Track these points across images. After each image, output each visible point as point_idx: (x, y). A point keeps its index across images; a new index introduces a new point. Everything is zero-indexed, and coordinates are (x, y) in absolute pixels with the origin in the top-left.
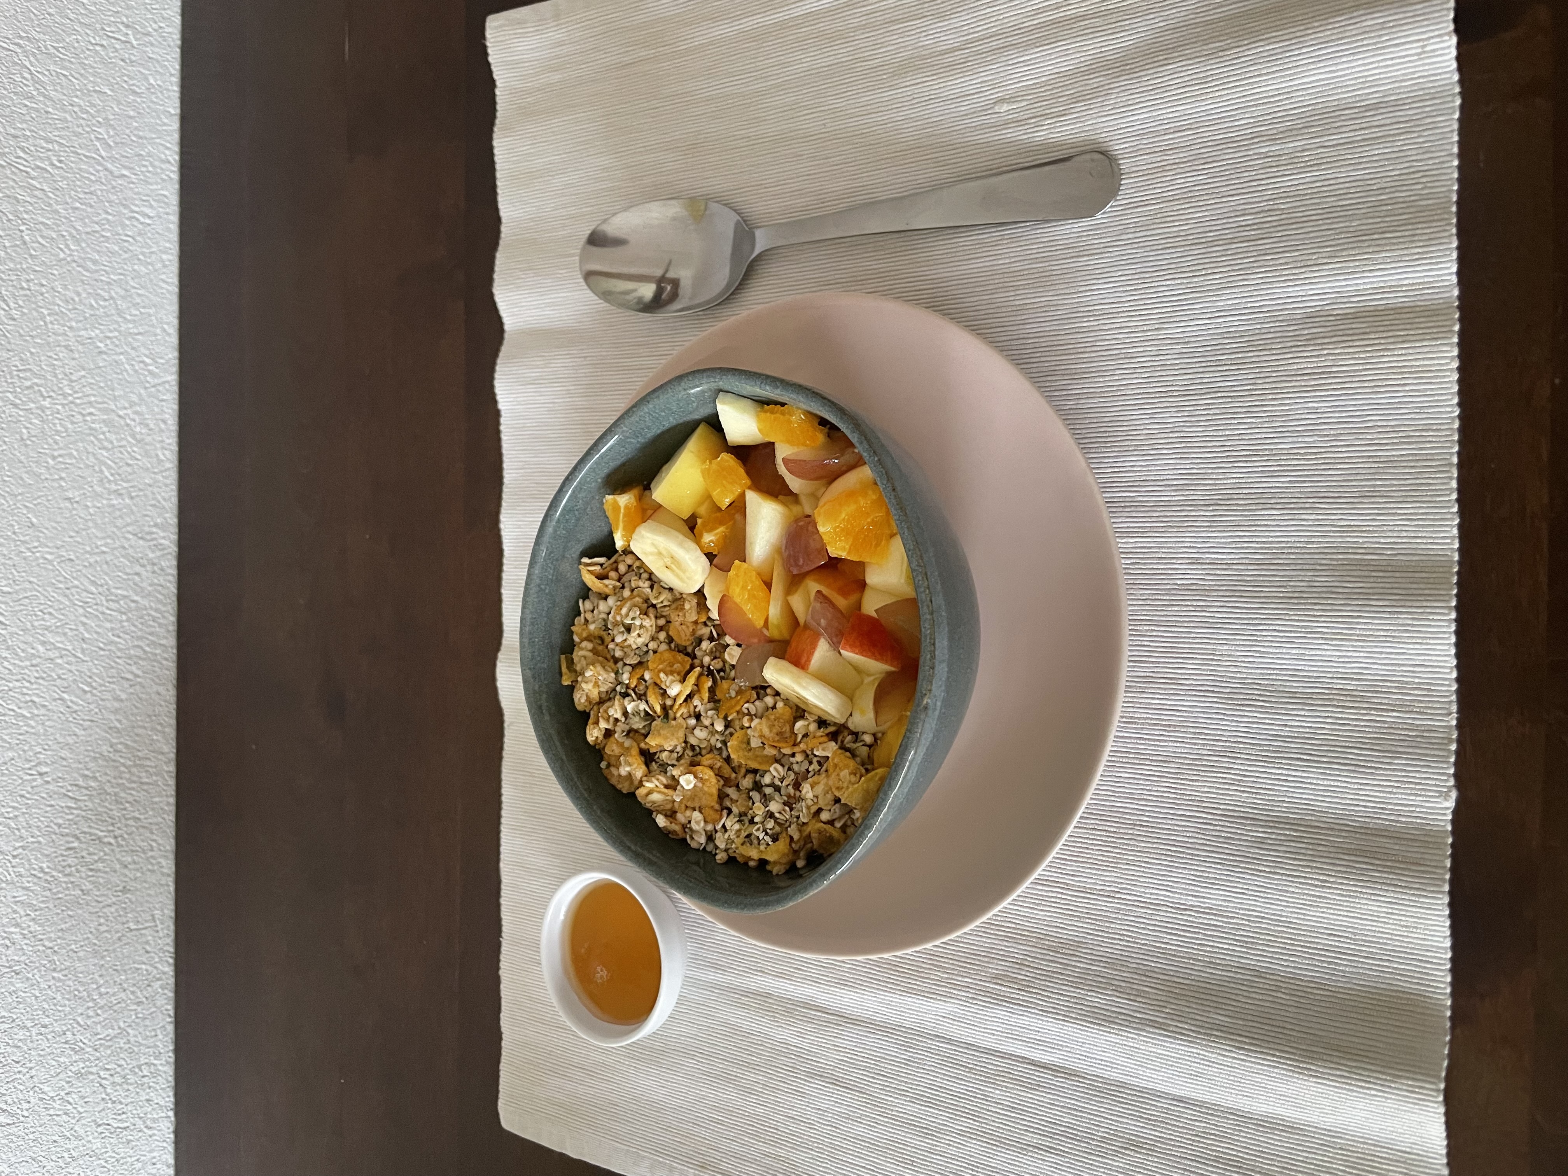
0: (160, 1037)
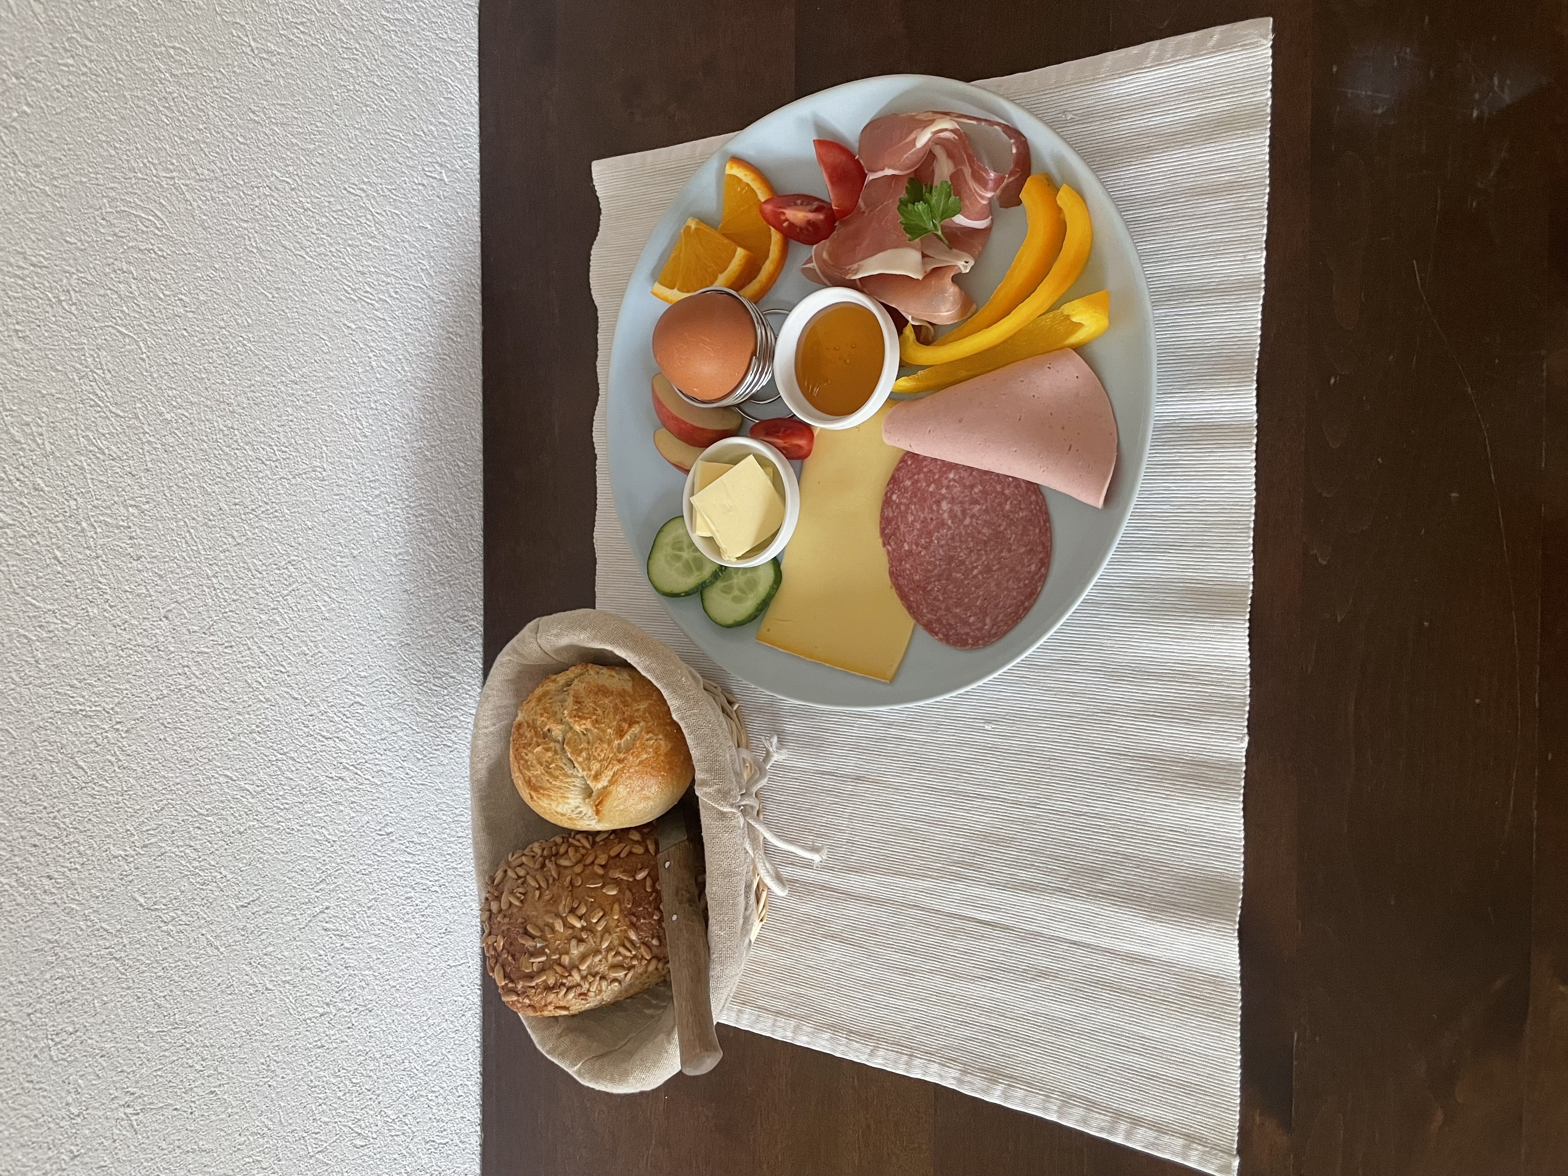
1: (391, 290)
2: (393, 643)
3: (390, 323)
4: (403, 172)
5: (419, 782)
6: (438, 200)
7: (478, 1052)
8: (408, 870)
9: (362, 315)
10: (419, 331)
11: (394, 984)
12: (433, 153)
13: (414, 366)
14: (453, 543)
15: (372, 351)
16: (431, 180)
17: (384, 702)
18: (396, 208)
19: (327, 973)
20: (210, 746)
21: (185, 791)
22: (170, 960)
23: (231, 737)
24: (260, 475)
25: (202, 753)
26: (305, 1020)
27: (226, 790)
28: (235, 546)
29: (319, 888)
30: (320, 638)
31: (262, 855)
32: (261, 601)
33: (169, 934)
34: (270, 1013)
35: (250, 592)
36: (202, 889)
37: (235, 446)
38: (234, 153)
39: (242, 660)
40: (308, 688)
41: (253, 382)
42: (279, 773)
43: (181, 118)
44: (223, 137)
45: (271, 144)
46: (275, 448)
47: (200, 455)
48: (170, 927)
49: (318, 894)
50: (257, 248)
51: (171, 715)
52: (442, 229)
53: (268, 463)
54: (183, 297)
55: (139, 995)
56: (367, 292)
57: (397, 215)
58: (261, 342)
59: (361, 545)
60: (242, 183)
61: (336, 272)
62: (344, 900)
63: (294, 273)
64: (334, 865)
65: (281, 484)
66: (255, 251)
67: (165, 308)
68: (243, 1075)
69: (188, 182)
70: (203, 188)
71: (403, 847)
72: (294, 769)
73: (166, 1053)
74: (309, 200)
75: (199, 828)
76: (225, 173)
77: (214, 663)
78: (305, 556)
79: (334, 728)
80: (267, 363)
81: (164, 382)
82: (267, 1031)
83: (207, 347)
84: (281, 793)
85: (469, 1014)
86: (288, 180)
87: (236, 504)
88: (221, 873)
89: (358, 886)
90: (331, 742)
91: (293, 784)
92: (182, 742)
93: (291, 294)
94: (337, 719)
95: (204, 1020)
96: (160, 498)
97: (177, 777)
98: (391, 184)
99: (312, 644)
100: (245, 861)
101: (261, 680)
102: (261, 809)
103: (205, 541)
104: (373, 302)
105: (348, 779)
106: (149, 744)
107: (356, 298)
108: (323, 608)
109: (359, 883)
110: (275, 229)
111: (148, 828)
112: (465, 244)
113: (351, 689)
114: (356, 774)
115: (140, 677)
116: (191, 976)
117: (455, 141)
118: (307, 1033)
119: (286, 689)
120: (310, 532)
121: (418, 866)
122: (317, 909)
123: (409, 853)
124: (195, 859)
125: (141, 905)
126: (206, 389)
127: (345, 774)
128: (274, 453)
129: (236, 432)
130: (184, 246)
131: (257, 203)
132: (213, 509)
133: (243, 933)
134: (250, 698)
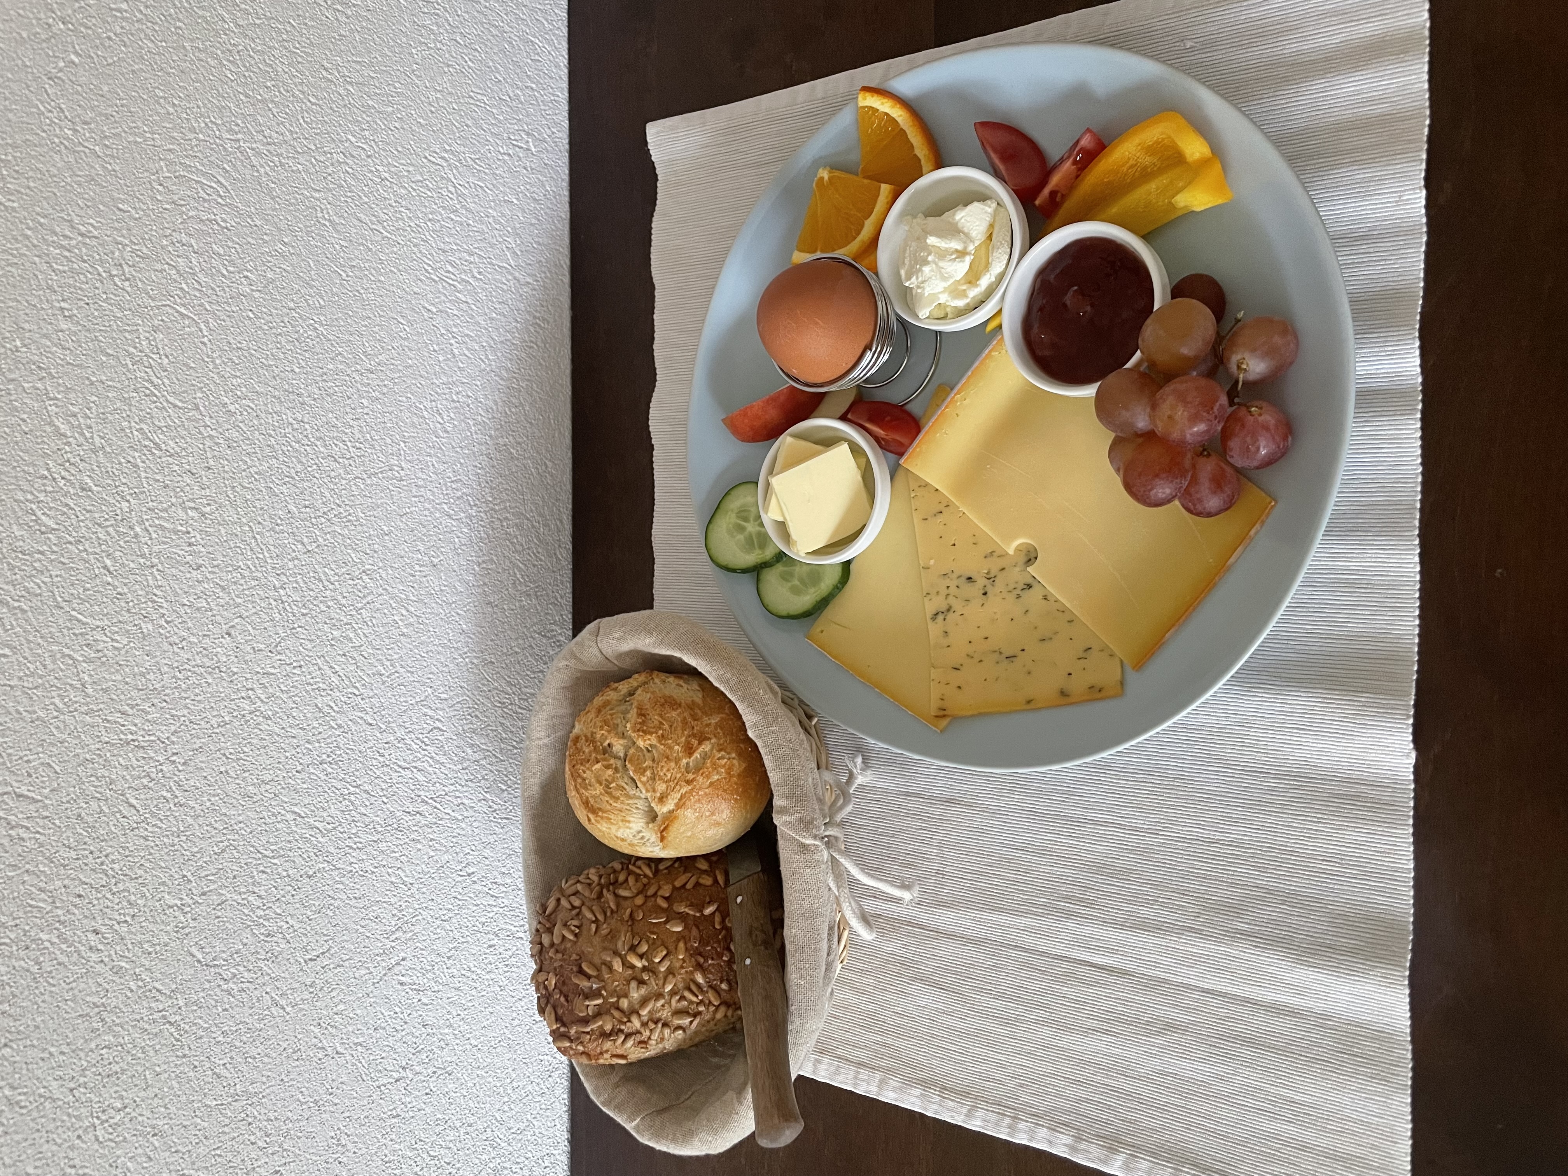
0: (559, 1126)
1: (475, 271)
2: (475, 661)
3: (473, 307)
4: (487, 140)
5: (504, 816)
6: (525, 171)
7: (566, 1117)
8: (491, 915)
9: (443, 298)
10: (504, 316)
11: (476, 1043)
12: (519, 120)
13: (499, 354)
14: (540, 550)
15: (454, 337)
16: (517, 149)
17: (466, 728)
18: (480, 179)
19: (403, 1033)
20: (276, 779)
21: (248, 830)
22: (231, 1023)
23: (299, 768)
24: (333, 474)
25: (268, 787)
26: (379, 1087)
27: (294, 828)
28: (305, 553)
29: (394, 937)
30: (396, 656)
31: (333, 901)
32: (333, 615)
33: (230, 994)
34: (340, 1080)
35: (321, 605)
36: (266, 941)
37: (306, 442)
38: (306, 115)
39: (312, 681)
40: (383, 713)
41: (325, 370)
42: (351, 808)
43: (247, 74)
44: (293, 95)
45: (345, 106)
46: (349, 444)
47: (267, 450)
48: (231, 985)
49: (393, 944)
50: (329, 220)
51: (234, 744)
52: (528, 204)
53: (341, 460)
54: (249, 274)
55: (196, 1063)
56: (449, 272)
57: (481, 187)
58: (334, 326)
59: (442, 553)
60: (314, 148)
61: (415, 249)
62: (422, 949)
63: (370, 250)
64: (411, 910)
65: (355, 484)
66: (327, 223)
67: (229, 287)
68: (312, 1151)
69: (254, 146)
70: (270, 153)
71: (486, 889)
72: (368, 803)
73: (226, 1129)
74: (386, 169)
75: (263, 872)
76: (295, 136)
77: (282, 686)
78: (381, 564)
79: (411, 757)
80: (340, 350)
81: (228, 369)
82: (337, 1101)
83: (274, 331)
84: (354, 831)
85: (555, 1075)
86: (363, 146)
87: (306, 507)
88: (287, 923)
89: (437, 934)
90: (408, 772)
91: (367, 820)
92: (247, 774)
93: (367, 272)
94: (415, 746)
95: (268, 1091)
96: (222, 499)
97: (239, 815)
98: (474, 153)
99: (388, 663)
100: (314, 909)
101: (333, 704)
102: (332, 849)
103: (272, 548)
104: (455, 283)
105: (427, 814)
106: (209, 777)
107: (437, 279)
108: (400, 622)
109: (438, 931)
110: (349, 200)
111: (206, 873)
112: (553, 221)
113: (430, 713)
114: (435, 808)
115: (199, 701)
116: (254, 1041)
117: (542, 107)
118: (381, 1101)
119: (360, 714)
120: (386, 538)
121: (501, 910)
122: (392, 961)
123: (492, 896)
124: (259, 907)
125: (199, 961)
126: (274, 377)
127: (423, 808)
128: (348, 450)
129: (307, 426)
130: (249, 217)
131: (329, 171)
132: (280, 512)
133: (311, 990)
134: (320, 724)
